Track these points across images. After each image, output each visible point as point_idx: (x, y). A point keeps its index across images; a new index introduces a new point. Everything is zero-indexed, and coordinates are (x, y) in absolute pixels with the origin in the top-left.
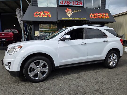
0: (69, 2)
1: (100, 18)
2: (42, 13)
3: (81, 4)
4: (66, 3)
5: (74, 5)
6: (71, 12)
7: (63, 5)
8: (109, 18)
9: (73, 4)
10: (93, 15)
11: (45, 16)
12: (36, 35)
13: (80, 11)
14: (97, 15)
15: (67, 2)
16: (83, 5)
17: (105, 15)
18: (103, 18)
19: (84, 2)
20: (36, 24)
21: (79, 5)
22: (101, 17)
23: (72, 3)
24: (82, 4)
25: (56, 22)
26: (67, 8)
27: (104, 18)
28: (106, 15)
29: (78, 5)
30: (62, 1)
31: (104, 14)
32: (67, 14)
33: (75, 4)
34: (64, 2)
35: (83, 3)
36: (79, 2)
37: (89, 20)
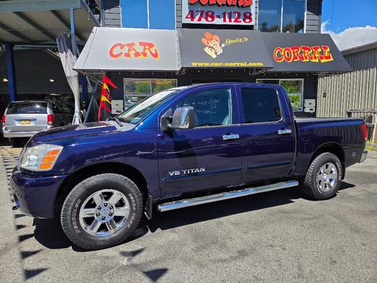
0: (213, 13)
1: (305, 60)
2: (133, 47)
3: (248, 20)
4: (204, 16)
5: (227, 23)
6: (218, 43)
8: (332, 59)
10: (284, 52)
11: (142, 56)
12: (114, 112)
13: (246, 39)
14: (297, 52)
15: (207, 14)
16: (253, 23)
17: (319, 50)
18: (314, 60)
19: (256, 13)
21: (243, 23)
22: (306, 58)
23: (222, 16)
24: (251, 20)
26: (207, 33)
27: (317, 61)
28: (322, 53)
30: (192, 12)
31: (316, 49)
32: (207, 50)
37: (271, 68)
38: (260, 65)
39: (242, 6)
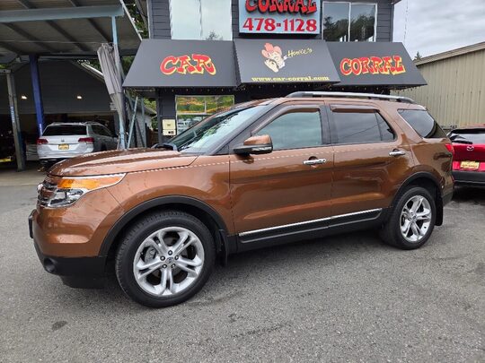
0: (273, 21)
2: (187, 60)
3: (311, 28)
4: (264, 24)
5: (289, 32)
6: (279, 55)
7: (254, 31)
8: (404, 71)
9: (286, 29)
10: (352, 64)
11: (196, 71)
12: (165, 133)
14: (366, 63)
15: (267, 22)
16: (317, 32)
17: (391, 61)
18: (384, 73)
19: (321, 20)
20: (166, 97)
21: (306, 32)
22: (376, 71)
23: (283, 24)
24: (315, 28)
25: (231, 88)
27: (388, 73)
28: (393, 64)
29: (303, 30)
30: (250, 20)
31: (387, 60)
32: (268, 63)
33: (292, 29)
34: (255, 24)
35: (318, 25)
36: (305, 22)
37: (337, 82)
38: (326, 79)
39: (305, 13)
